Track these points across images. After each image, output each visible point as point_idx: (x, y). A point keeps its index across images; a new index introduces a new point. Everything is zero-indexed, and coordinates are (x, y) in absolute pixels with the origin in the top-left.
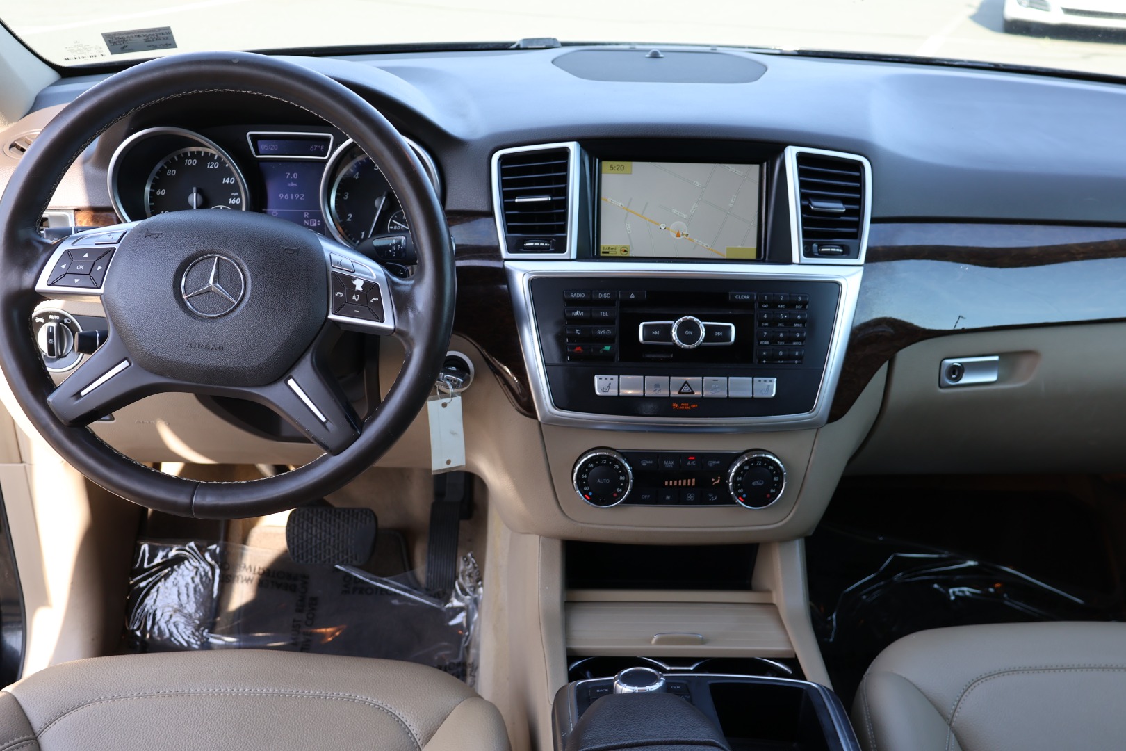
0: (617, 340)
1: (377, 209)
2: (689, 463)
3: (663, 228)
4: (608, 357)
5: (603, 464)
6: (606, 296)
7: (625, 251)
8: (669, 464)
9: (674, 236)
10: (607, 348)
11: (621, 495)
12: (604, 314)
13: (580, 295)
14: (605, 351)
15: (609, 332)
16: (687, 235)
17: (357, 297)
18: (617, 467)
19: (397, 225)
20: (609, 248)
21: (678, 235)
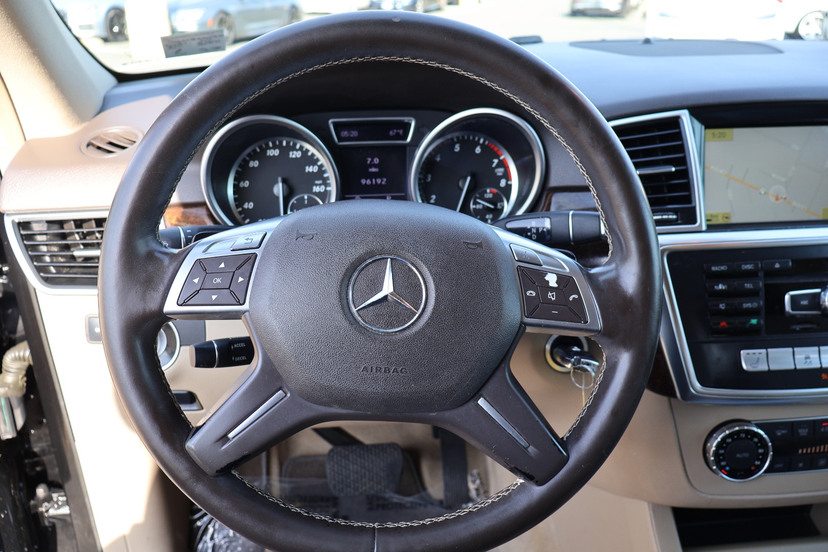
0: (763, 312)
1: (461, 190)
2: (822, 430)
3: (763, 193)
4: (755, 330)
5: (742, 438)
6: (749, 267)
7: (727, 218)
8: (803, 432)
9: (773, 199)
10: (754, 321)
11: (759, 468)
12: (748, 286)
13: (723, 268)
14: (752, 325)
15: (755, 305)
16: (785, 199)
17: (553, 296)
18: (756, 440)
19: (480, 203)
20: (712, 216)
21: (777, 199)
